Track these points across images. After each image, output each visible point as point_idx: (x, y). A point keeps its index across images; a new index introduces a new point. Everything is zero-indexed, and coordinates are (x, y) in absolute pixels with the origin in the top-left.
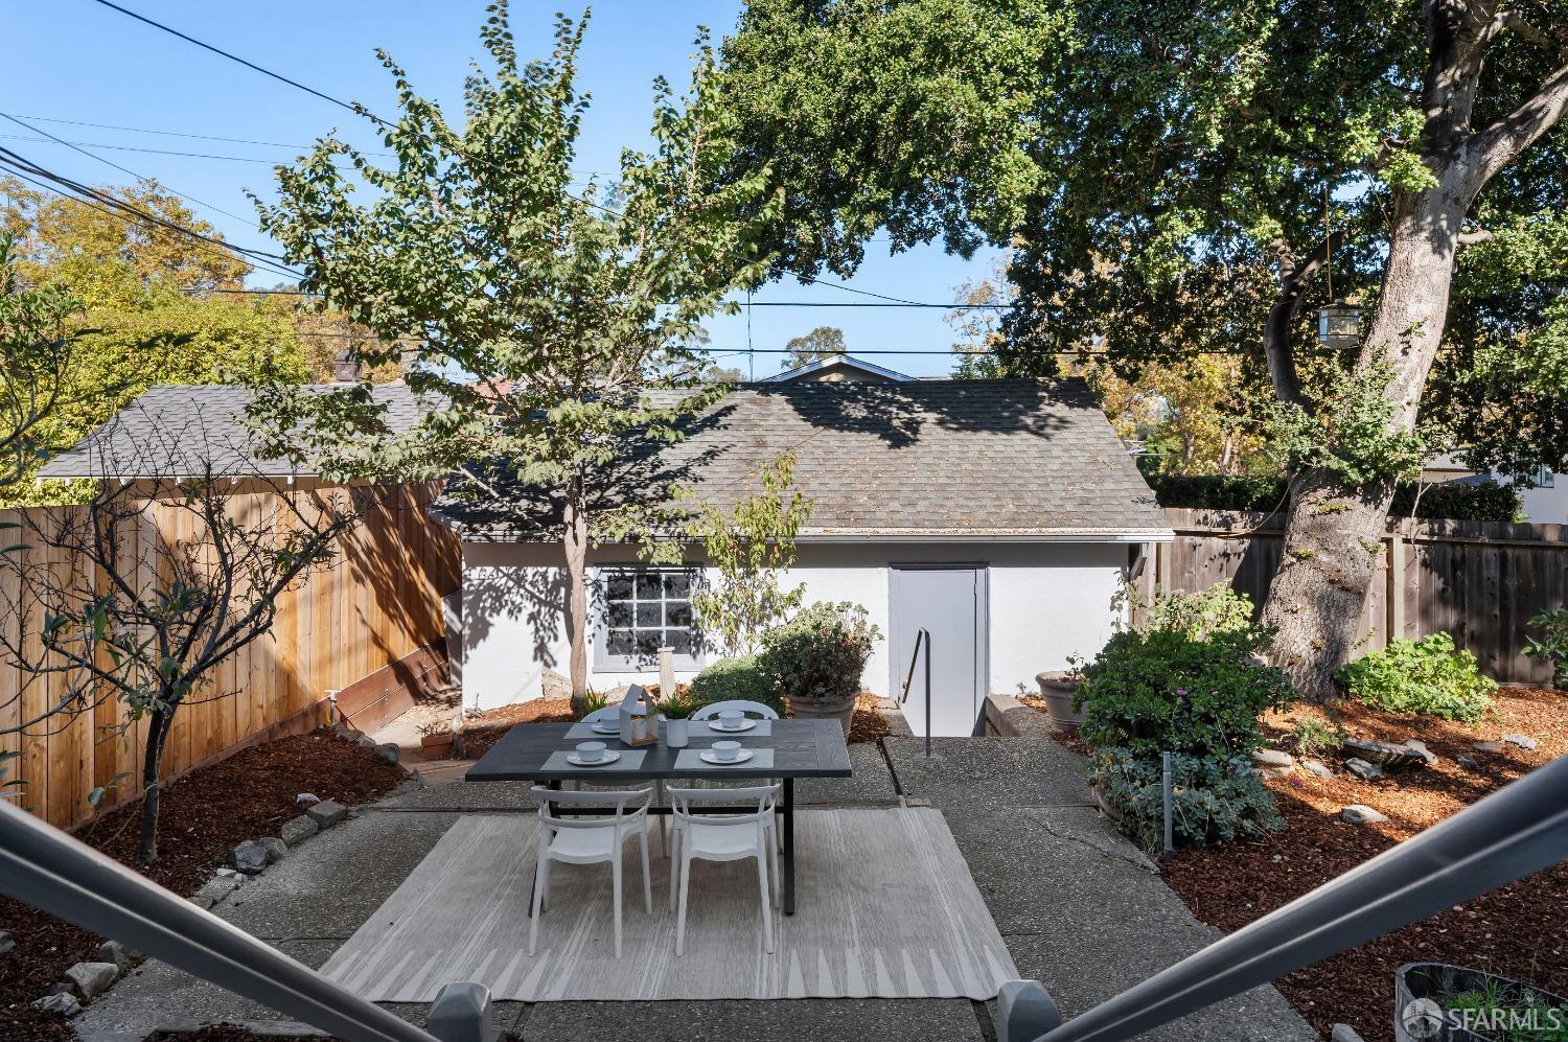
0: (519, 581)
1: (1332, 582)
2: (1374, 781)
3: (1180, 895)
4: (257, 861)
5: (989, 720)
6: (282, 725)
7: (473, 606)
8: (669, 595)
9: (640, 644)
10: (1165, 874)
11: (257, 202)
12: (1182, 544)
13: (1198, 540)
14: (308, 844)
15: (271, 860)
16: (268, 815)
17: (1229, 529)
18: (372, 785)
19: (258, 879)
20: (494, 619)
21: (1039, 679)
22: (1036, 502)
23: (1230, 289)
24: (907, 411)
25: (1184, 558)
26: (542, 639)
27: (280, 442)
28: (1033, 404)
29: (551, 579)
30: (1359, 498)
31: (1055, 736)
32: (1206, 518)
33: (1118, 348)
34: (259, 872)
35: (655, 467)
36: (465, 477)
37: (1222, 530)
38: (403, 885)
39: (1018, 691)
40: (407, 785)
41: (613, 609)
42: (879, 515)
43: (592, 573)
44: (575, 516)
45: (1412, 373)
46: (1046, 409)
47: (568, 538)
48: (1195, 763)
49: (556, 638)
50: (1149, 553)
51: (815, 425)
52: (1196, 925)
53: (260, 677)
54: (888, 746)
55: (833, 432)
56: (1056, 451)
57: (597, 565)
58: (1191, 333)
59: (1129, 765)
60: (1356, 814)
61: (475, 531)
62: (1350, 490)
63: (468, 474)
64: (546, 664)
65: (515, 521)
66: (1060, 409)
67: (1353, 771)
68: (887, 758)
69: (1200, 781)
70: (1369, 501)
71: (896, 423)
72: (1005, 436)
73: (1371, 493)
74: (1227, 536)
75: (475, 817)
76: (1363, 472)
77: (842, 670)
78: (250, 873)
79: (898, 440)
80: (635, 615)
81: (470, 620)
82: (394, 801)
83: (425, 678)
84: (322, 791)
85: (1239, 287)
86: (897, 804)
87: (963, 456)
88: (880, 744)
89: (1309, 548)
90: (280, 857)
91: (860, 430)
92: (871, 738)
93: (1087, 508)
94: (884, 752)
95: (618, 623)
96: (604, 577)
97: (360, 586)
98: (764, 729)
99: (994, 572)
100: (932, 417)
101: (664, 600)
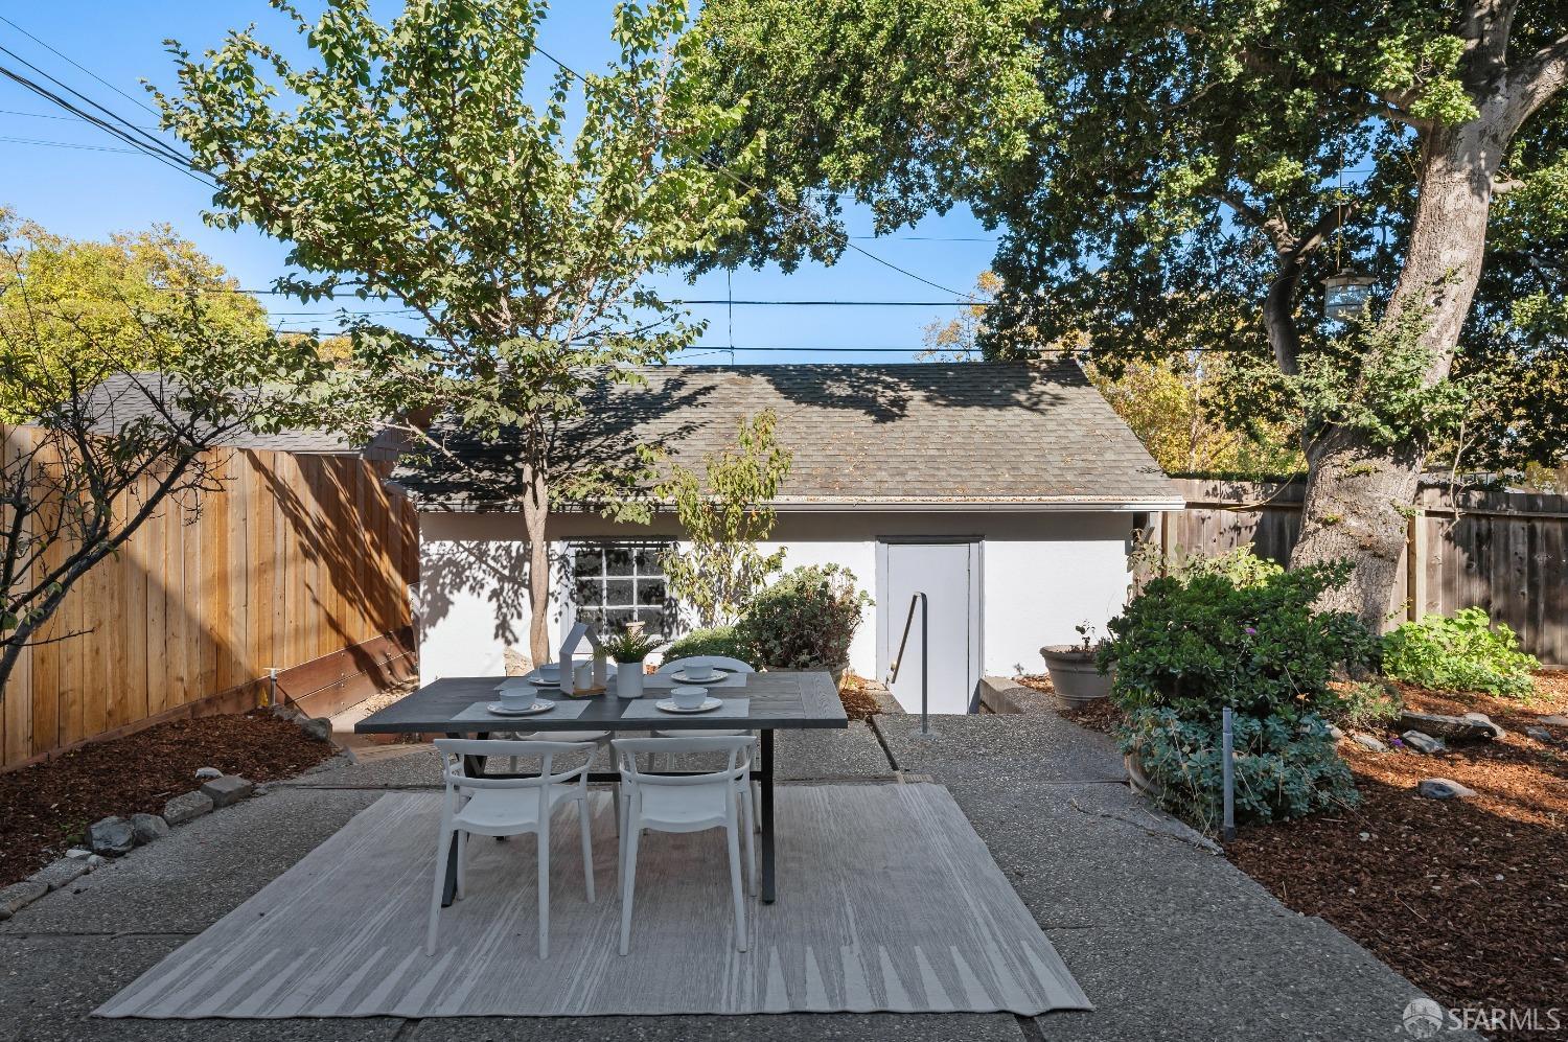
0: (481, 556)
1: (1363, 548)
2: (1438, 755)
3: (1258, 880)
4: (121, 840)
5: (985, 700)
6: (209, 702)
7: (433, 582)
8: (641, 571)
9: (610, 623)
10: (1232, 856)
11: (157, 95)
12: (1189, 518)
13: (1206, 512)
14: (197, 823)
15: (140, 840)
16: (155, 791)
17: (1240, 500)
18: (291, 761)
19: (121, 863)
20: (455, 597)
21: (1045, 652)
22: (1033, 472)
23: (1218, 282)
24: (892, 389)
25: (1191, 531)
26: (505, 616)
27: (205, 390)
28: (1026, 384)
29: (514, 554)
30: (1391, 459)
31: (1063, 714)
32: (1215, 489)
33: (1101, 346)
34: (121, 854)
35: (628, 441)
36: (414, 434)
37: (1233, 501)
38: (293, 869)
39: (1015, 673)
40: (333, 761)
41: (582, 586)
42: (866, 484)
43: (558, 547)
44: (535, 476)
45: (1446, 325)
46: (1037, 388)
47: (527, 499)
48: (1255, 724)
49: (520, 616)
50: (1155, 522)
51: (798, 402)
52: (1289, 915)
53: (180, 647)
54: (879, 724)
55: (817, 408)
56: (1051, 426)
57: (564, 539)
58: (1176, 329)
59: (1175, 728)
60: (1441, 788)
61: (432, 500)
62: (1379, 450)
63: (418, 431)
64: (508, 643)
65: (475, 490)
66: (1052, 387)
67: (1412, 746)
68: (879, 735)
69: (1260, 746)
70: (1401, 462)
71: (881, 400)
72: (996, 412)
73: (1404, 452)
74: (1239, 508)
75: (401, 794)
76: (1396, 429)
77: (827, 636)
78: (110, 855)
79: (883, 416)
80: (605, 593)
81: (429, 597)
82: (314, 778)
83: (390, 666)
84: (228, 767)
85: (1226, 280)
86: (893, 779)
87: (953, 430)
88: (870, 722)
89: (1336, 512)
90: (156, 837)
91: (844, 407)
92: (859, 716)
93: (1088, 477)
94: (875, 730)
95: (587, 601)
96: (572, 552)
97: (310, 564)
98: (739, 681)
99: (989, 545)
100: (919, 395)
101: (635, 577)
